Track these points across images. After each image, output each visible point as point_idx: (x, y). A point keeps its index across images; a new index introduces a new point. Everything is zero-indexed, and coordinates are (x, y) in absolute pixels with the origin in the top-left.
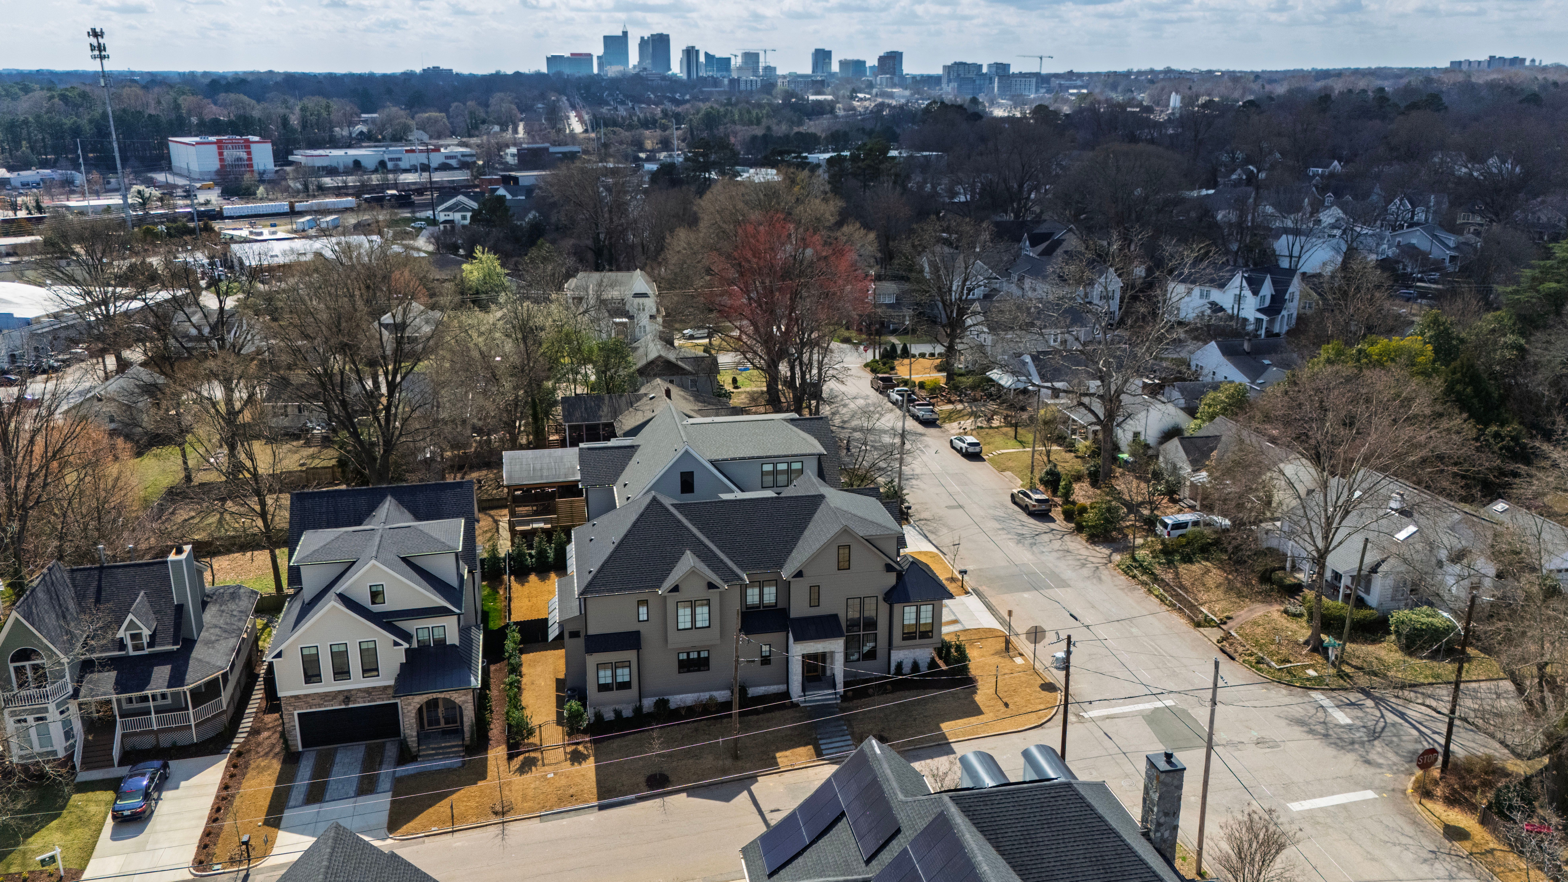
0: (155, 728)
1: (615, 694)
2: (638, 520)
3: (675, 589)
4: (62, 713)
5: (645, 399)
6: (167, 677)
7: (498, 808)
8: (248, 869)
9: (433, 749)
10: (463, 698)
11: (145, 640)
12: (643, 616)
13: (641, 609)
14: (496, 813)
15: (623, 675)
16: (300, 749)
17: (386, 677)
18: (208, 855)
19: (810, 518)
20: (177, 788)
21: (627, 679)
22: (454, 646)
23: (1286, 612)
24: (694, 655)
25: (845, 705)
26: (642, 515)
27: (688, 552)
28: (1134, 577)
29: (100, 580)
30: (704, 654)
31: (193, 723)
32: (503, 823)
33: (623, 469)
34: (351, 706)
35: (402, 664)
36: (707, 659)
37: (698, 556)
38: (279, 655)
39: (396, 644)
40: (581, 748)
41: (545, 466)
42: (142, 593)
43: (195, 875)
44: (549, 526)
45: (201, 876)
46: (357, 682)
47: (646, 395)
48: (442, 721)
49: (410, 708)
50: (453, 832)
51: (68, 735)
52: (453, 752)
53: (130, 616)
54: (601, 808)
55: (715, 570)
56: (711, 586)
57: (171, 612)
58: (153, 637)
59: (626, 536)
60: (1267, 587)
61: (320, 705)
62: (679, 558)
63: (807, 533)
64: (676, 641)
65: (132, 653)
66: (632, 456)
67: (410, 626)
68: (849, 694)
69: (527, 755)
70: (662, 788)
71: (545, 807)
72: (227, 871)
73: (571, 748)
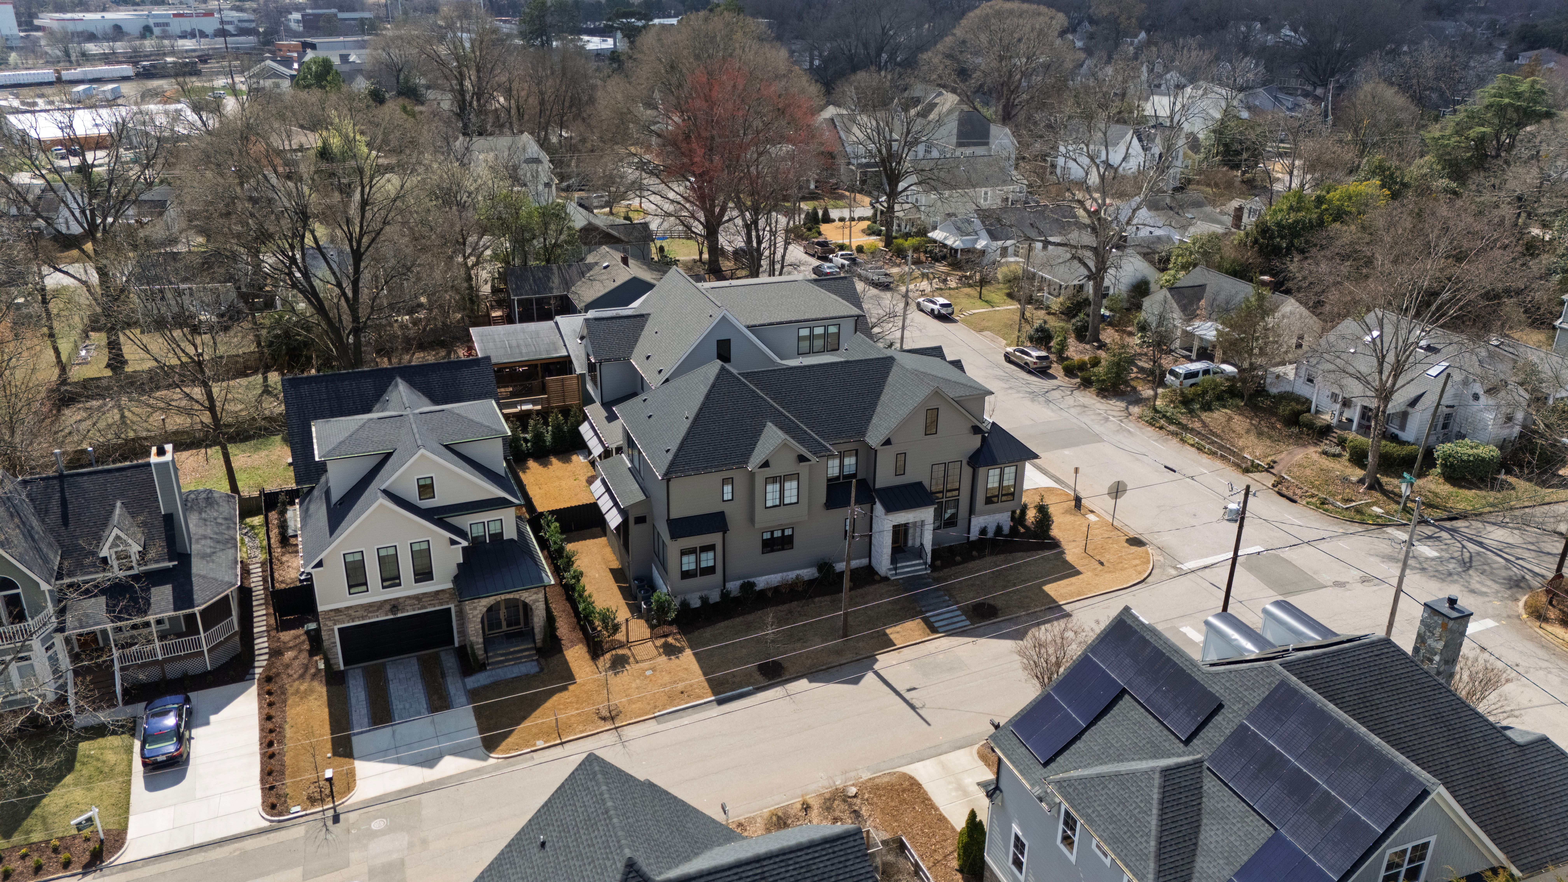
0: (160, 658)
1: (699, 581)
2: (710, 391)
3: (766, 464)
4: (47, 649)
5: (597, 269)
6: (171, 598)
7: (605, 713)
8: (334, 808)
9: (502, 655)
10: (534, 597)
11: (135, 558)
12: (728, 496)
13: (725, 488)
14: (604, 719)
15: (707, 560)
16: (342, 668)
17: (442, 580)
18: (278, 796)
19: (884, 382)
20: (207, 723)
21: (711, 563)
22: (512, 540)
23: (1325, 453)
24: (778, 534)
25: (936, 575)
26: (713, 386)
27: (770, 424)
28: (1161, 428)
29: (62, 491)
30: (788, 532)
31: (205, 649)
32: (616, 728)
33: (637, 341)
34: (400, 615)
35: (459, 565)
36: (791, 537)
37: (782, 429)
38: (320, 564)
39: (453, 542)
40: (670, 640)
41: (522, 342)
42: (118, 504)
43: (272, 821)
44: (539, 407)
45: (279, 821)
46: (409, 588)
47: (596, 263)
48: (504, 624)
49: (476, 612)
50: (562, 744)
51: (57, 673)
52: (525, 657)
53: (116, 531)
54: (720, 702)
55: (801, 442)
56: (802, 459)
57: (159, 523)
58: (142, 554)
59: (701, 409)
60: (1296, 430)
61: (363, 618)
62: (761, 431)
63: (884, 398)
64: (763, 519)
65: (119, 573)
66: (643, 326)
67: (465, 521)
68: (938, 563)
69: (614, 652)
70: (780, 676)
71: (655, 707)
72: (308, 812)
73: (660, 642)
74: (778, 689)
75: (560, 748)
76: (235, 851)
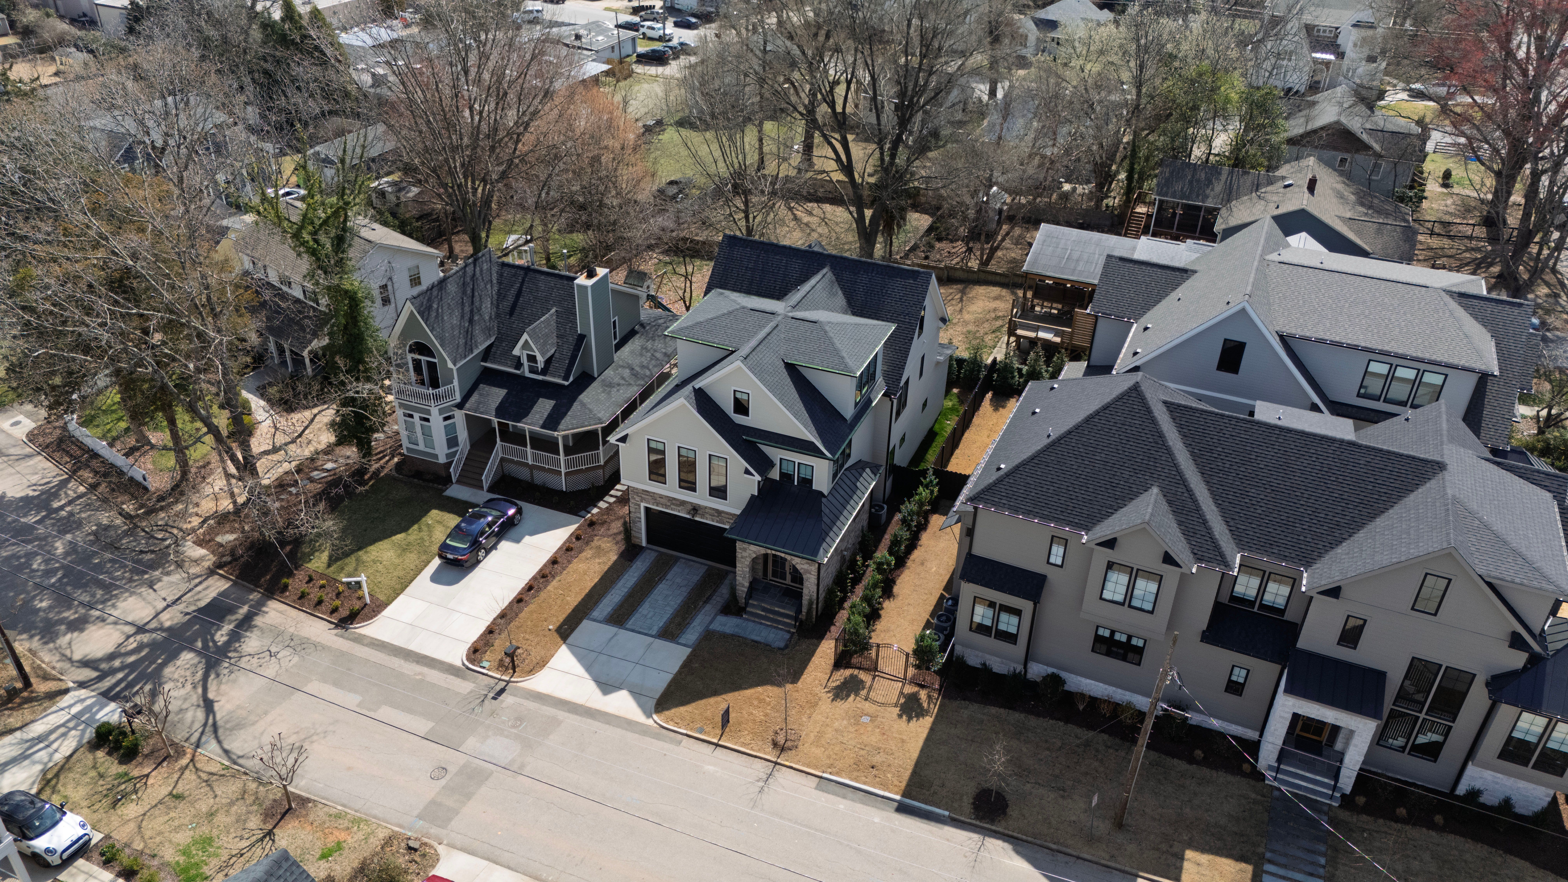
0: (530, 462)
1: (990, 642)
2: (1097, 413)
3: (1110, 544)
4: (446, 419)
6: (546, 414)
7: (783, 738)
8: (508, 682)
9: (764, 609)
10: (806, 567)
11: (540, 365)
13: (1055, 548)
14: (775, 744)
15: (1008, 623)
16: (644, 544)
17: (734, 505)
18: (488, 643)
19: (1400, 498)
21: (1013, 630)
22: (820, 494)
27: (1155, 490)
29: (522, 283)
30: (1136, 642)
31: (563, 470)
32: (776, 763)
33: (1158, 301)
34: (697, 519)
35: (753, 496)
37: (1169, 502)
38: (623, 439)
39: (747, 472)
40: (923, 694)
41: (1085, 256)
43: (462, 664)
44: (1056, 340)
46: (701, 497)
47: (1284, 178)
49: (748, 554)
50: (717, 745)
51: (452, 442)
52: (784, 624)
53: (525, 336)
54: (902, 809)
55: (1188, 533)
56: (1168, 559)
57: (572, 340)
58: (547, 363)
59: (1069, 432)
61: (667, 507)
62: (1137, 495)
63: (1380, 522)
64: (1094, 610)
65: (528, 374)
67: (775, 453)
68: (1361, 800)
70: (992, 821)
71: (831, 766)
72: (490, 673)
74: (975, 836)
75: (708, 749)
76: (419, 674)
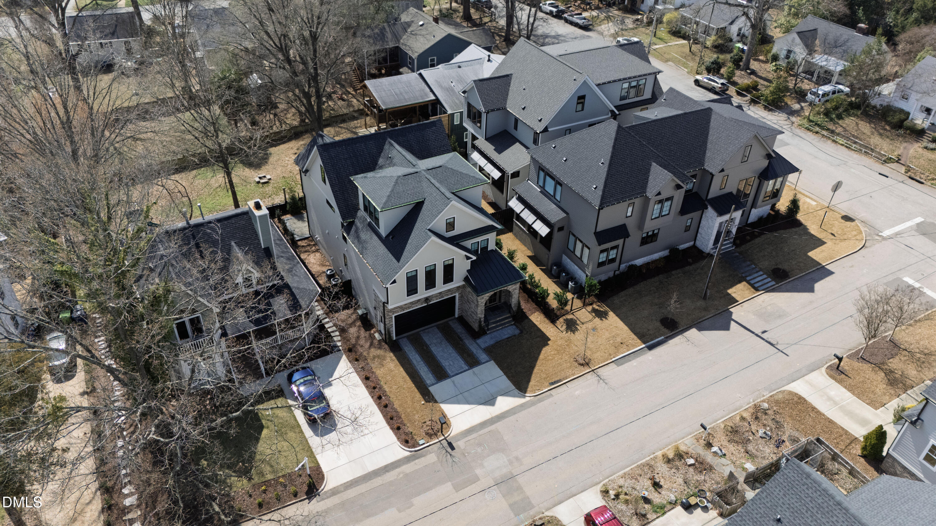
0: (280, 343)
1: (607, 267)
2: (615, 143)
3: (659, 193)
5: (414, 26)
7: (582, 362)
8: (446, 439)
9: (494, 323)
10: (514, 287)
12: (629, 214)
13: (629, 209)
15: (613, 254)
16: (394, 338)
17: (458, 281)
20: (330, 384)
21: (615, 256)
22: (493, 251)
23: (926, 148)
24: (650, 233)
25: (738, 250)
26: (616, 139)
27: (653, 164)
28: (817, 133)
29: (194, 238)
31: (305, 334)
32: (593, 370)
33: (507, 95)
34: (430, 303)
35: (468, 270)
36: (657, 234)
37: (662, 166)
38: (395, 281)
39: (467, 258)
40: (595, 306)
41: (402, 90)
42: (233, 244)
43: (411, 452)
45: (416, 451)
49: (483, 300)
50: (564, 384)
52: (507, 323)
53: (245, 266)
56: (679, 187)
58: (260, 278)
59: (612, 157)
60: (902, 132)
61: (409, 308)
62: (649, 170)
64: (646, 226)
65: (244, 291)
66: (510, 83)
67: (468, 243)
69: (564, 317)
70: (677, 328)
71: (610, 355)
72: (431, 443)
73: (590, 308)
74: (680, 337)
75: (564, 388)
76: (399, 474)
